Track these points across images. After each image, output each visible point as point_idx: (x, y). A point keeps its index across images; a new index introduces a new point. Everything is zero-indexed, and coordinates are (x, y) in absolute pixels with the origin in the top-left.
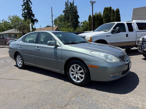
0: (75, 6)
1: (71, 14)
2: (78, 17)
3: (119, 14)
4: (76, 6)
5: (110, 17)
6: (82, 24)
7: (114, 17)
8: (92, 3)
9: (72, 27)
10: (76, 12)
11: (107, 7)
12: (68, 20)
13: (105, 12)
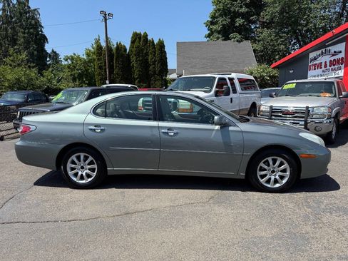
0: (32, 8)
1: (25, 29)
2: (44, 39)
3: (165, 52)
4: (35, 10)
5: (147, 54)
6: (66, 60)
7: (154, 55)
8: (106, 17)
9: (32, 65)
10: (37, 26)
11: (138, 32)
12: (16, 44)
13: (136, 44)
